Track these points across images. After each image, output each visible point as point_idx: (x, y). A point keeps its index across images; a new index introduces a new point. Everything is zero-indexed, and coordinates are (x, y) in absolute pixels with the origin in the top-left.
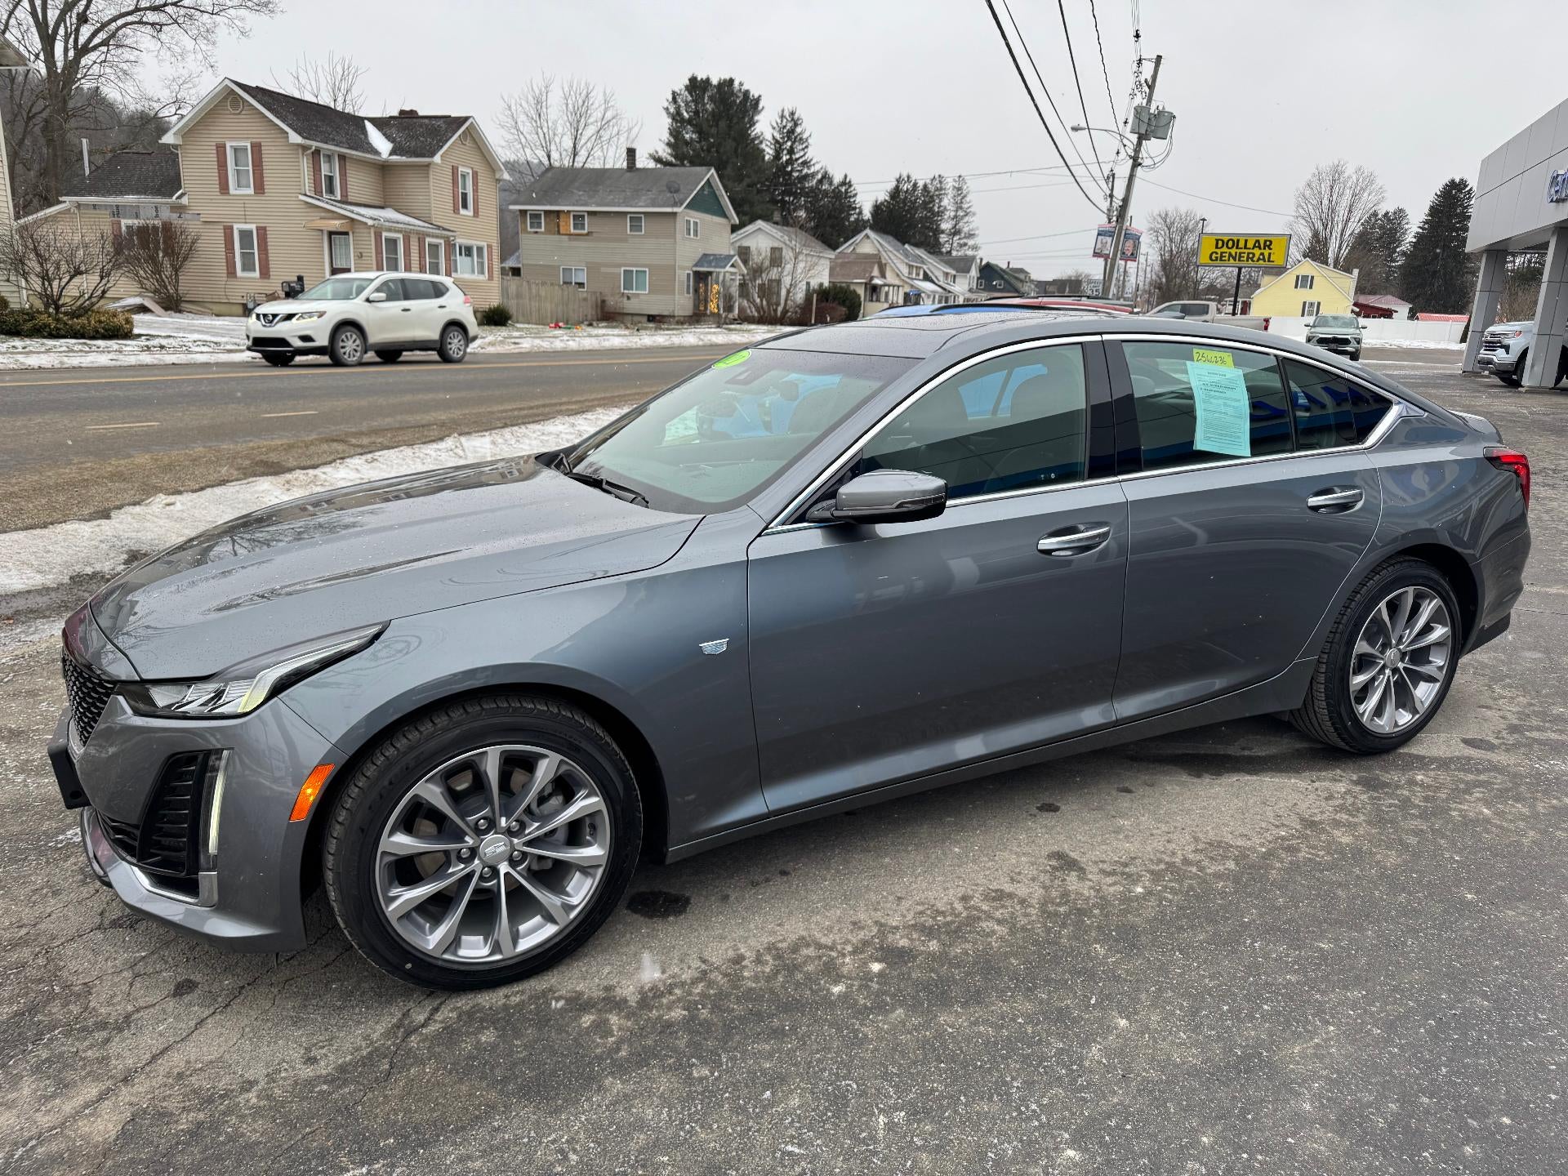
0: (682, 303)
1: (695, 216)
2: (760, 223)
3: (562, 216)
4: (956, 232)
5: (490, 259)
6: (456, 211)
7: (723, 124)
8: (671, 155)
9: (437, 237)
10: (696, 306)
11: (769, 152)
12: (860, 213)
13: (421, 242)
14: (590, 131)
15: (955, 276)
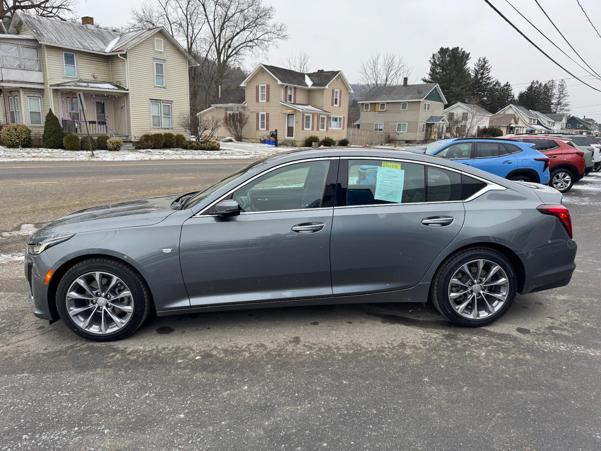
0: (420, 135)
1: (428, 102)
2: (459, 104)
3: (376, 104)
4: (559, 103)
5: (344, 122)
6: (332, 105)
7: (453, 65)
8: (431, 79)
9: (324, 115)
11: (473, 75)
12: (513, 97)
13: (318, 117)
14: (393, 72)
15: (554, 123)
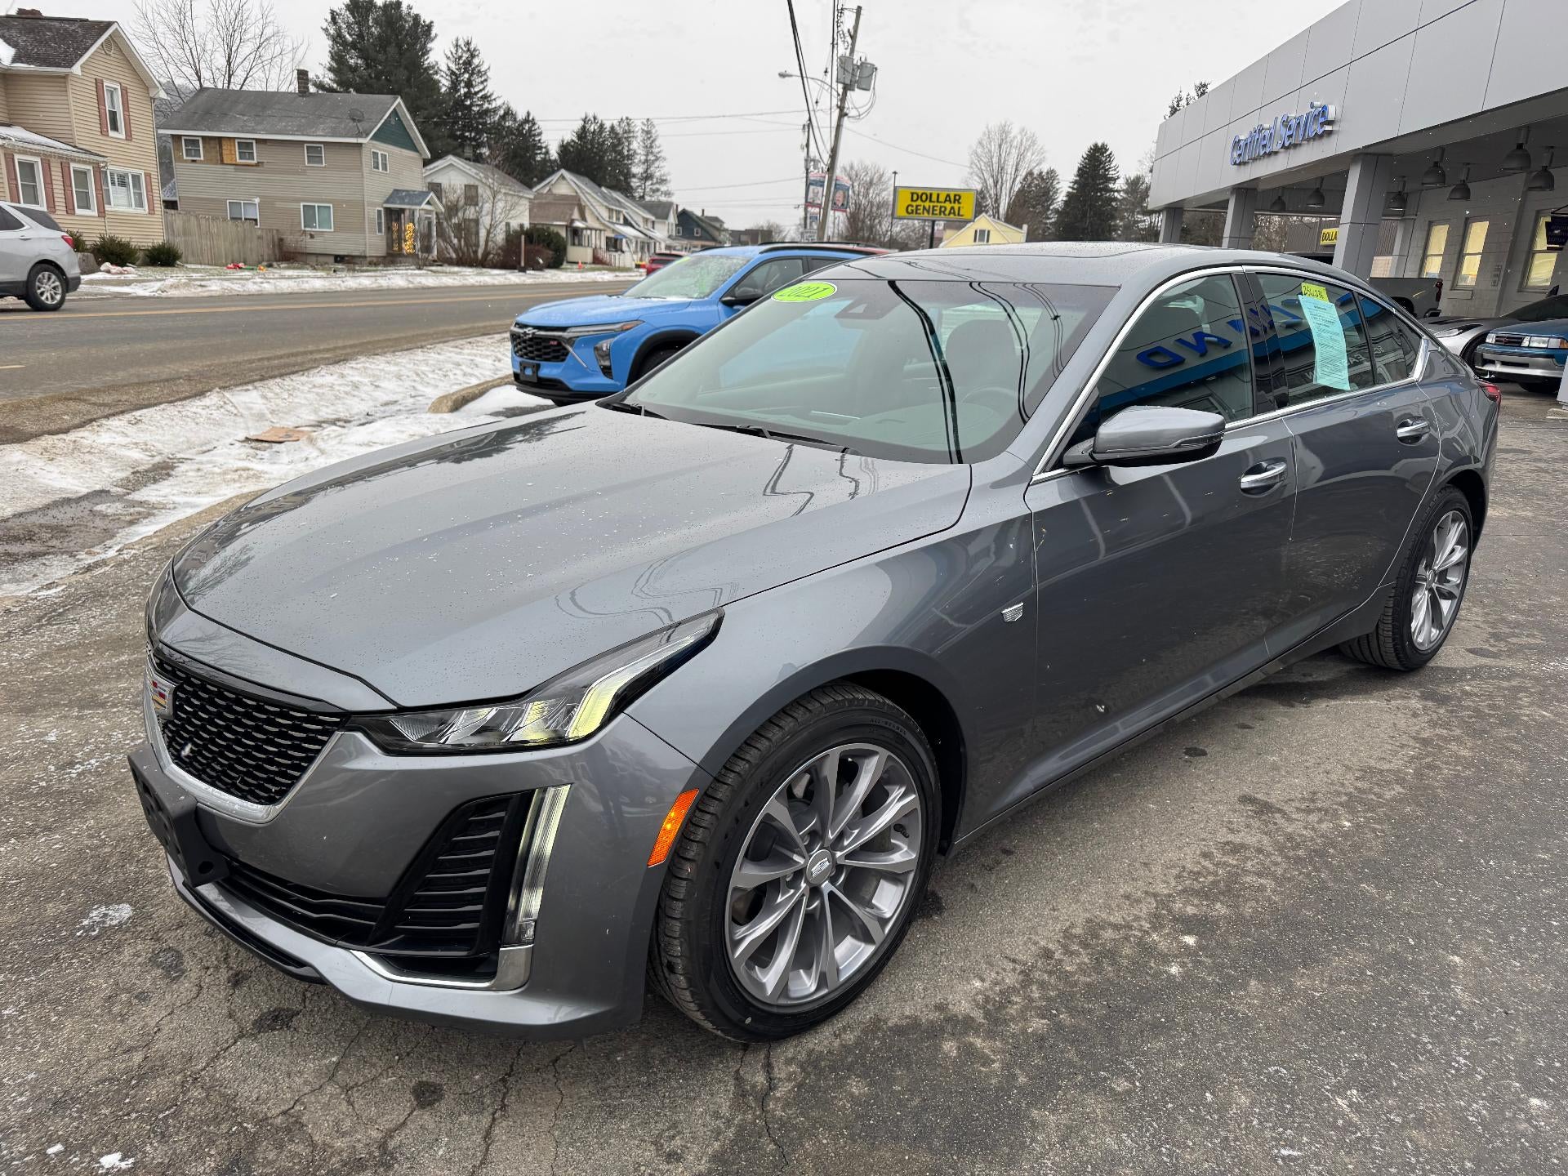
0: (374, 242)
1: (383, 149)
2: (451, 159)
3: (224, 143)
4: (647, 177)
5: (150, 190)
6: (104, 133)
7: (392, 50)
8: (335, 81)
9: (84, 162)
10: (390, 245)
11: (445, 83)
12: (547, 153)
13: (65, 168)
14: (246, 49)
15: (653, 222)
